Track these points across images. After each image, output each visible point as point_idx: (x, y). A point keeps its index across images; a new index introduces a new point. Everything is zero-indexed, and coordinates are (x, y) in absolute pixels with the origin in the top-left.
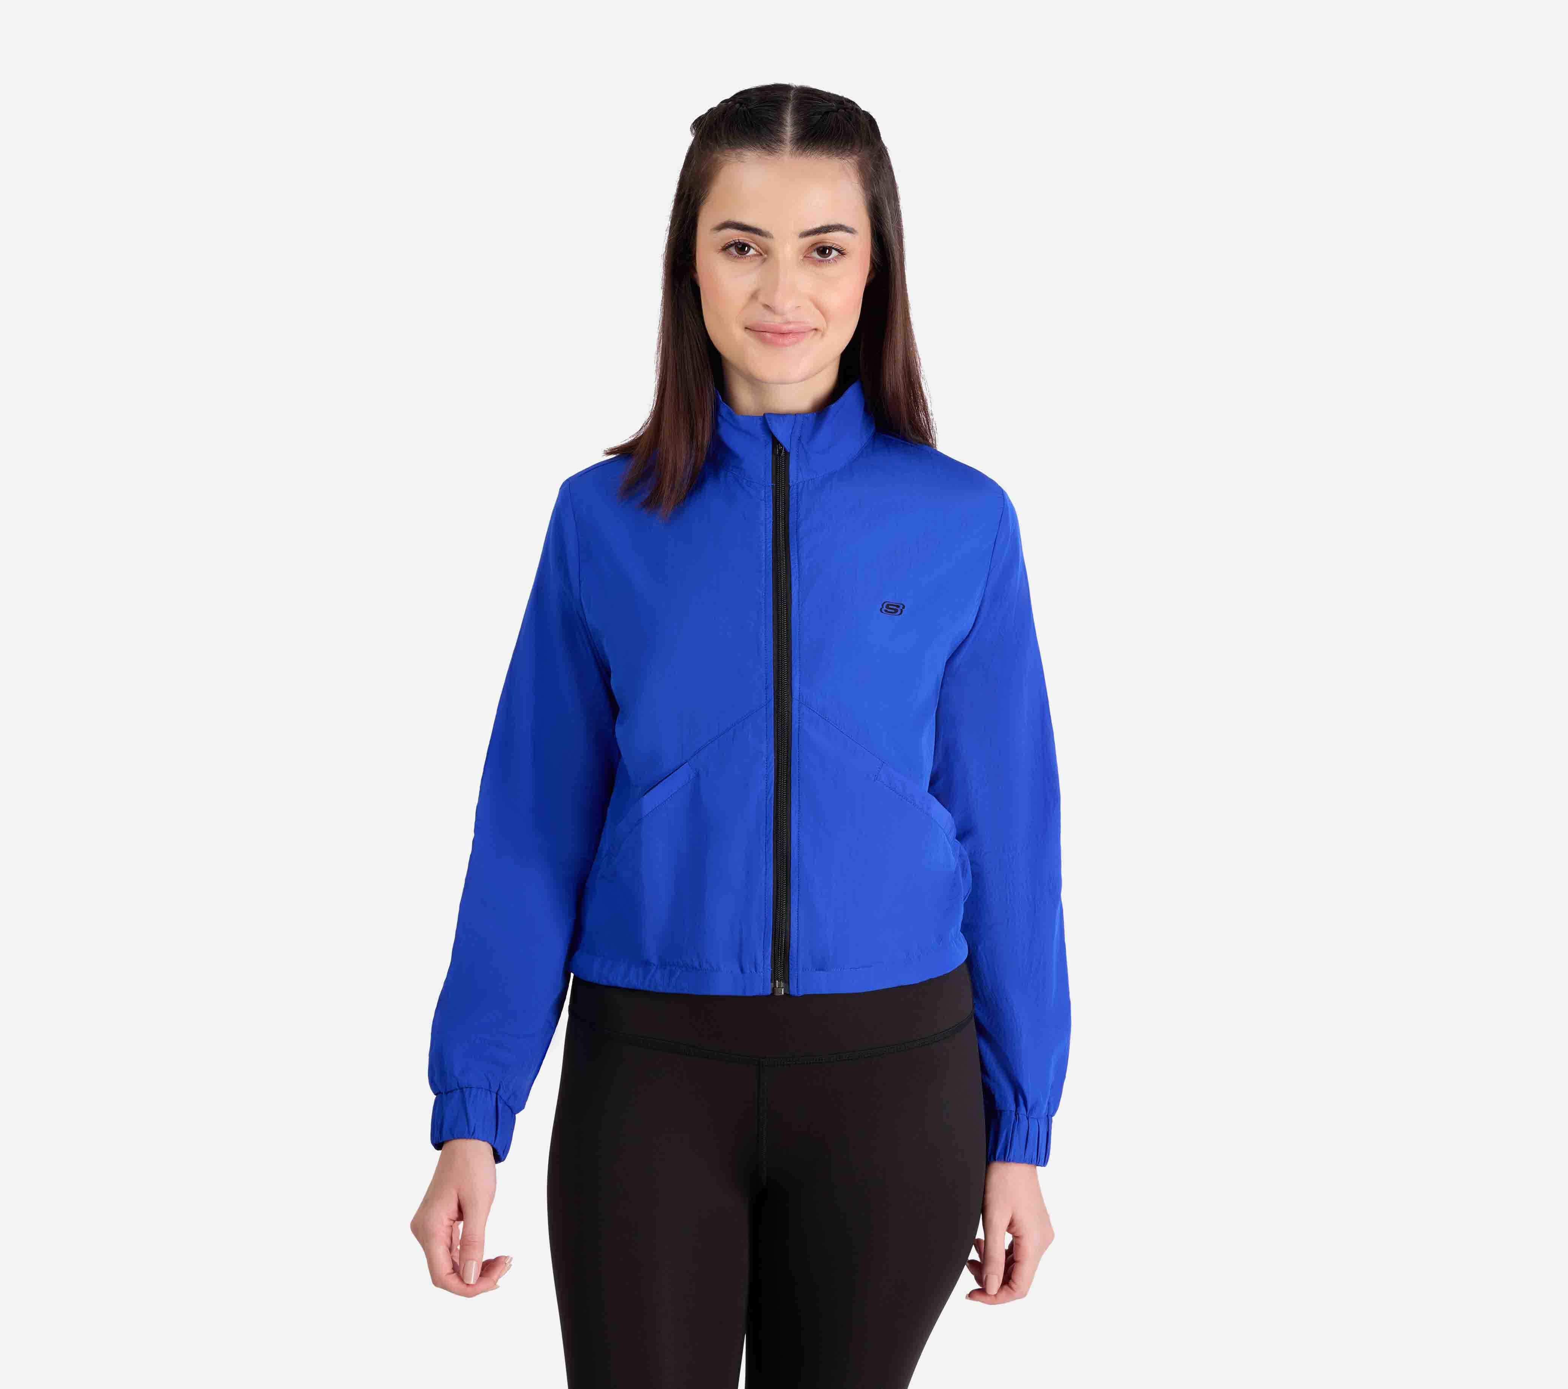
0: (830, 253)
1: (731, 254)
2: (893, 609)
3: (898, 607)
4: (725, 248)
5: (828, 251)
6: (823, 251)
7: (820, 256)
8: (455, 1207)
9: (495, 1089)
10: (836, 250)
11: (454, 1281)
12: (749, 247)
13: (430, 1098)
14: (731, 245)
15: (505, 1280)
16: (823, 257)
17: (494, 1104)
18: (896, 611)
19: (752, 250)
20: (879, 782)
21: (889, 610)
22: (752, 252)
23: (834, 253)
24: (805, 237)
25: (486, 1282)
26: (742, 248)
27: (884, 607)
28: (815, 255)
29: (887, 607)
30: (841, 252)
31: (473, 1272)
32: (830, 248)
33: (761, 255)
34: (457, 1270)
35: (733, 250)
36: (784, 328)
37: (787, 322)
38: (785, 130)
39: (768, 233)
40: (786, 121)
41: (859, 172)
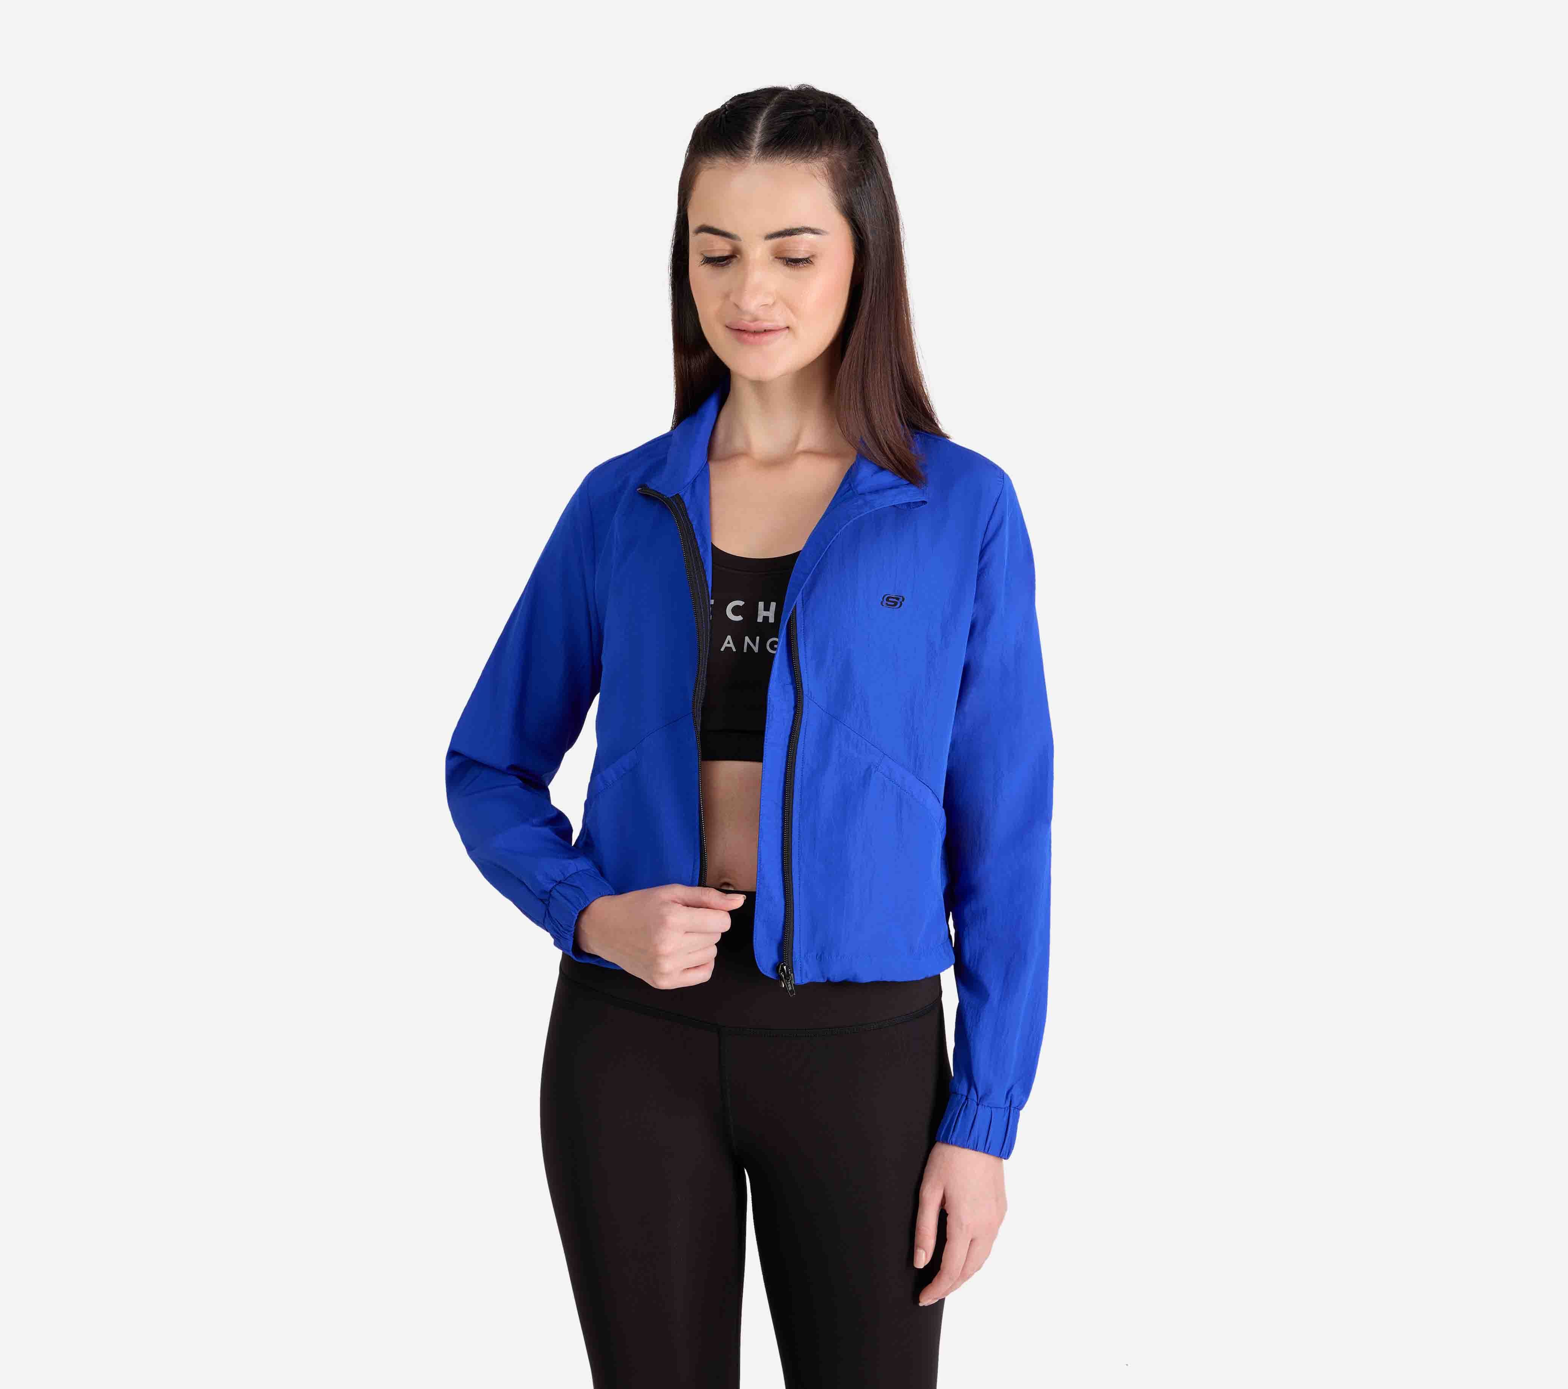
2: (894, 602)
3: (898, 599)
18: (896, 604)
20: (879, 773)
21: (889, 603)
24: (768, 240)
27: (885, 600)
29: (887, 600)
36: (753, 326)
37: (755, 320)
38: (754, 136)
39: (735, 235)
40: (757, 128)
41: (829, 174)
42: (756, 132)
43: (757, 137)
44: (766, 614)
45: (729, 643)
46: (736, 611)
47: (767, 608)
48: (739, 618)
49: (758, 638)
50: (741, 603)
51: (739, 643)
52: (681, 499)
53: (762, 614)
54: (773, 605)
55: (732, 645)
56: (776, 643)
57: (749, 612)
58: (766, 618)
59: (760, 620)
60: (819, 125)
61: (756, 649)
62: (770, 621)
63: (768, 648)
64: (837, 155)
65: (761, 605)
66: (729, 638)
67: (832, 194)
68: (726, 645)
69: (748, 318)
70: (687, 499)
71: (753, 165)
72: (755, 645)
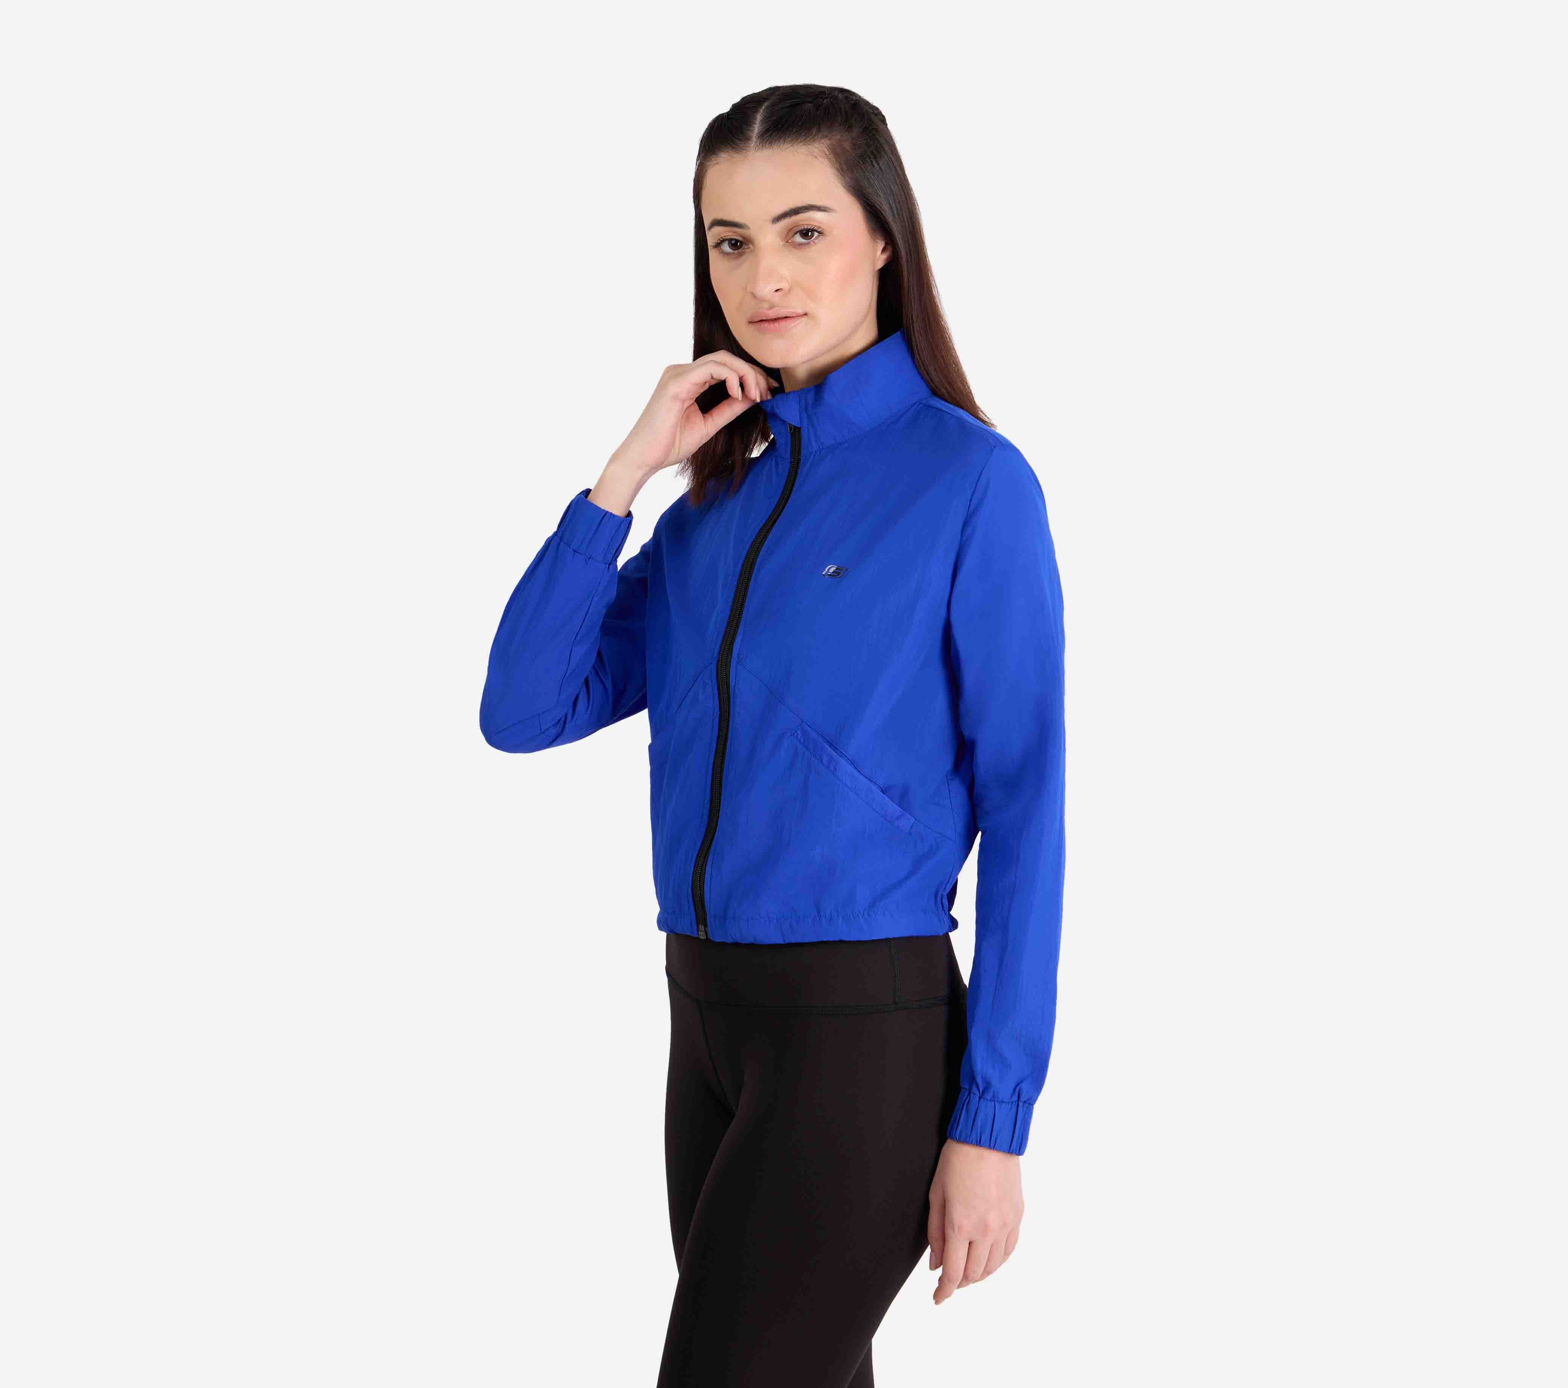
0: (812, 236)
2: (836, 572)
3: (842, 570)
5: (810, 233)
6: (804, 233)
7: (804, 239)
10: (818, 231)
16: (807, 239)
18: (838, 574)
23: (816, 234)
24: (777, 222)
26: (734, 244)
28: (798, 239)
30: (822, 233)
32: (813, 230)
33: (749, 247)
36: (772, 314)
37: (772, 307)
38: (753, 127)
39: (744, 224)
40: (756, 119)
41: (830, 154)
42: (756, 123)
43: (757, 128)
60: (817, 110)
64: (838, 137)
67: (836, 172)
69: (766, 305)
71: (754, 154)
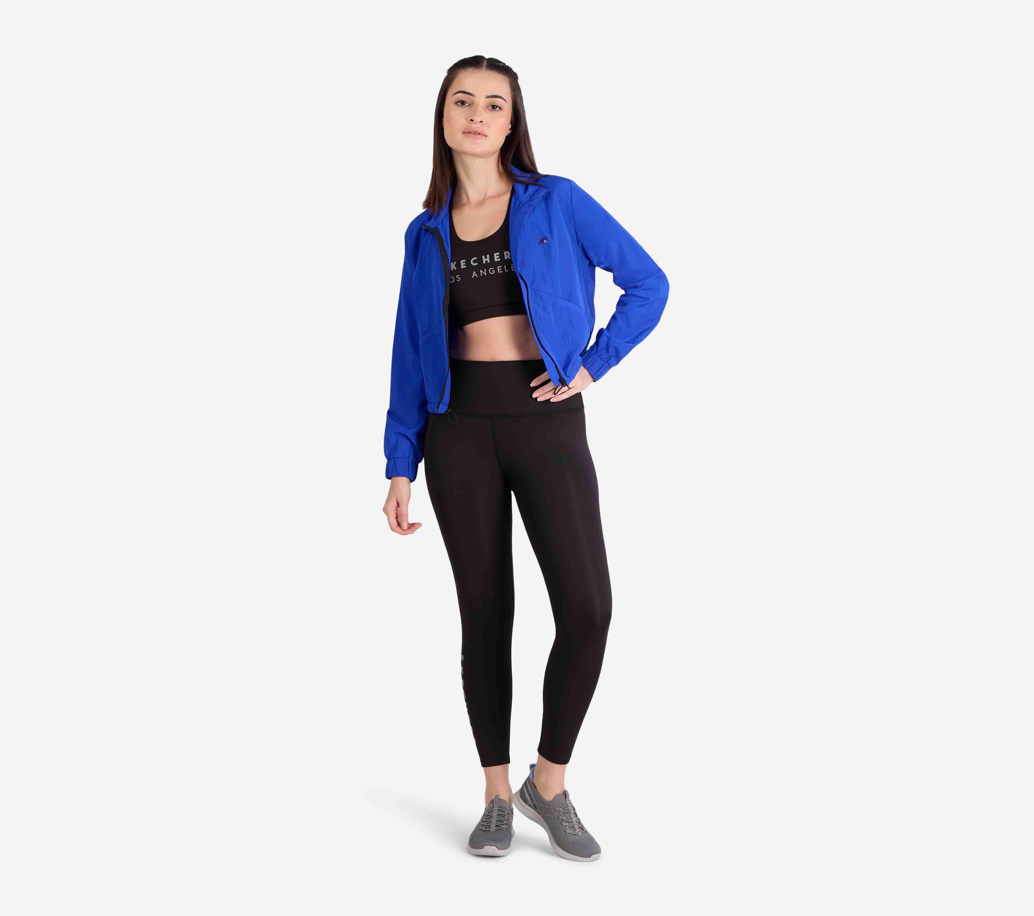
0: (496, 108)
1: (458, 105)
4: (456, 103)
6: (494, 107)
8: (396, 503)
9: (407, 457)
10: (499, 107)
11: (398, 529)
12: (466, 102)
13: (385, 461)
14: (459, 102)
15: (418, 532)
17: (407, 462)
19: (467, 103)
22: (467, 104)
23: (498, 108)
24: (487, 98)
25: (410, 531)
26: (463, 103)
28: (490, 107)
30: (500, 108)
31: (405, 526)
32: (497, 106)
33: (470, 105)
34: (399, 525)
35: (459, 103)
44: (486, 260)
45: (474, 274)
46: (474, 262)
47: (486, 258)
48: (477, 264)
49: (485, 270)
50: (476, 258)
51: (478, 273)
52: (438, 229)
53: (484, 260)
54: (488, 256)
55: (476, 275)
56: (492, 269)
57: (480, 260)
58: (486, 262)
59: (484, 263)
61: (485, 274)
62: (488, 262)
63: (490, 272)
65: (483, 257)
66: (474, 272)
68: (473, 275)
70: (440, 227)
72: (484, 272)
